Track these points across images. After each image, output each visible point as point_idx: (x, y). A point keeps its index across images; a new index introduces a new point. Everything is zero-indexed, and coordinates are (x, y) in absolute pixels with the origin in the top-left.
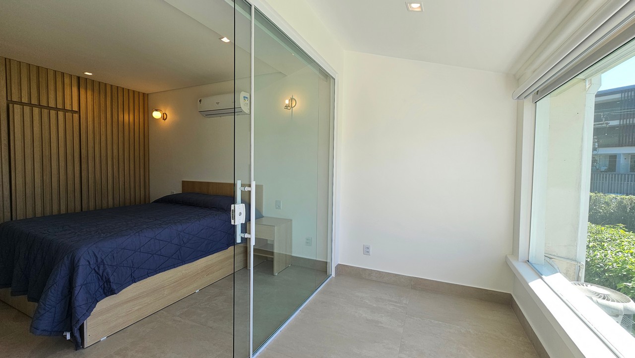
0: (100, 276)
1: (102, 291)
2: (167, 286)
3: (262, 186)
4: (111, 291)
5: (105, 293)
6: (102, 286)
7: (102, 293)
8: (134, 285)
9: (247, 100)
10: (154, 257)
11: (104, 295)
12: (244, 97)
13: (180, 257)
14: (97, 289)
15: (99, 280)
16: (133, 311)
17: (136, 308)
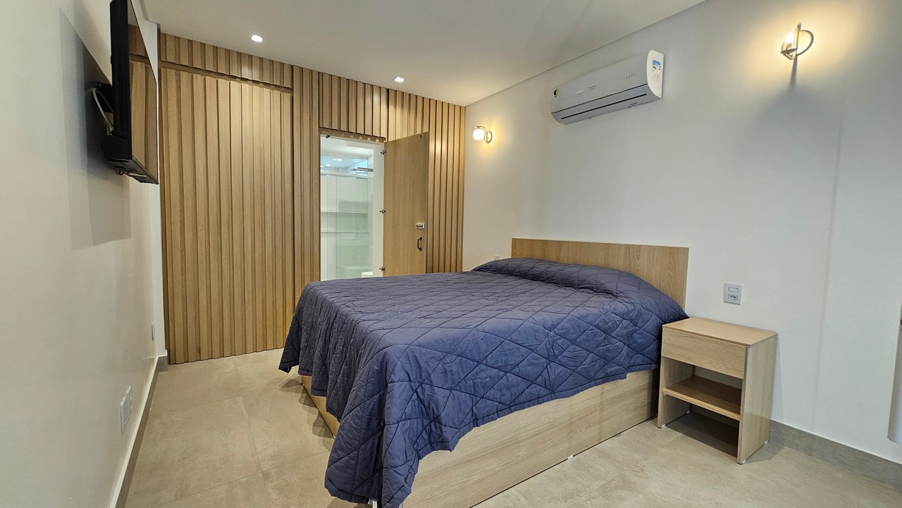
0: (425, 406)
1: (426, 437)
2: (523, 440)
3: (685, 251)
4: (442, 442)
5: (431, 443)
6: (428, 428)
7: (427, 442)
8: (475, 430)
9: (658, 68)
10: (507, 378)
11: (429, 446)
12: (655, 62)
13: (548, 383)
14: (420, 431)
15: (423, 414)
16: (470, 482)
17: (477, 477)
